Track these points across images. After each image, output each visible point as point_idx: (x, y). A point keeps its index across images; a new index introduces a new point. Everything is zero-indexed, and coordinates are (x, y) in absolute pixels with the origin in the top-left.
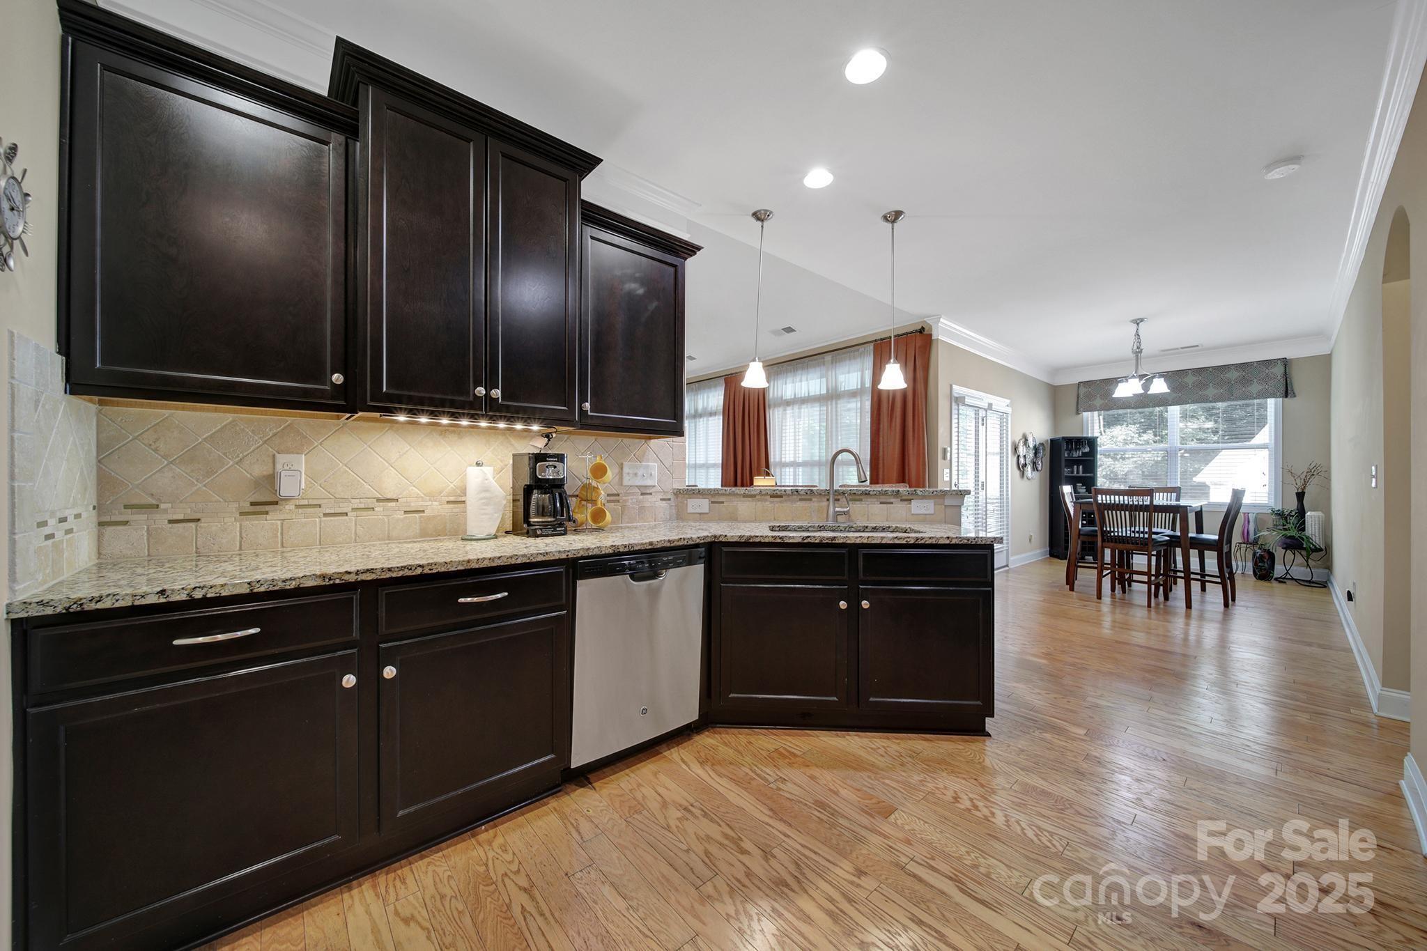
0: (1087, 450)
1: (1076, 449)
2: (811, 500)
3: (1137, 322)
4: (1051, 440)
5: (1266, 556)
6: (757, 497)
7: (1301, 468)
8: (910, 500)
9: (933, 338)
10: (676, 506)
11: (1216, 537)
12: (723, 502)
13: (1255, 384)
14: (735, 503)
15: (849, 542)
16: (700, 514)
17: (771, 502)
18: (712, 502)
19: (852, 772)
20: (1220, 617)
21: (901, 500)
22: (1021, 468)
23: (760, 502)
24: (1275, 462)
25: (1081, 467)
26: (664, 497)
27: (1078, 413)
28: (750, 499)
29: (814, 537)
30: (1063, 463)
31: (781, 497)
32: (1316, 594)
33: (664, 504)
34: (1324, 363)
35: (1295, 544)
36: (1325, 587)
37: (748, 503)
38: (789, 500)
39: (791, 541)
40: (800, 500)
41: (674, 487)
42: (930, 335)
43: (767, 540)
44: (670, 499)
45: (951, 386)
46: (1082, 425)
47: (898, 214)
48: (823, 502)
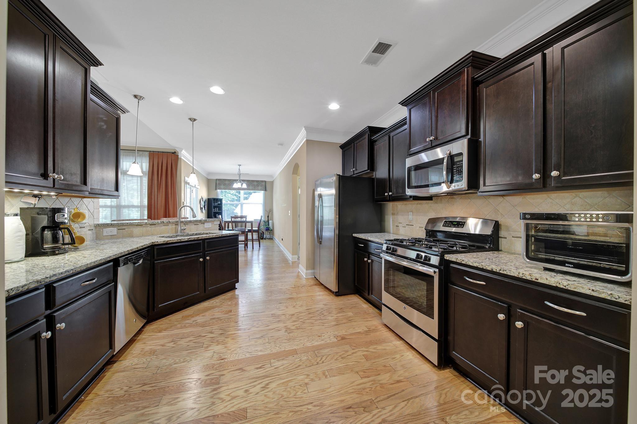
0: (220, 203)
1: (217, 202)
2: (168, 225)
3: (240, 165)
4: (208, 199)
5: (263, 233)
6: (143, 225)
7: (268, 210)
8: (204, 223)
9: (179, 157)
10: (95, 233)
11: (257, 229)
12: (125, 229)
13: (260, 187)
14: (131, 229)
15: (203, 238)
16: (111, 235)
17: (150, 227)
18: (118, 229)
19: (213, 310)
20: (258, 249)
21: (201, 223)
22: (201, 209)
23: (145, 228)
24: (263, 207)
25: (218, 209)
26: (90, 229)
27: (216, 189)
28: (140, 226)
29: (192, 238)
30: (213, 207)
31: (155, 225)
32: (271, 241)
33: (90, 232)
34: (272, 183)
35: (268, 229)
36: (272, 239)
37: (139, 228)
38: (159, 226)
39: (184, 240)
40: (164, 226)
41: (95, 223)
42: (178, 156)
43: (175, 241)
44: (92, 230)
45: (185, 177)
46: (217, 194)
47: (195, 120)
48: (173, 226)
